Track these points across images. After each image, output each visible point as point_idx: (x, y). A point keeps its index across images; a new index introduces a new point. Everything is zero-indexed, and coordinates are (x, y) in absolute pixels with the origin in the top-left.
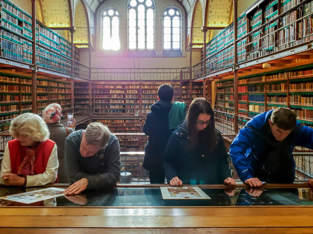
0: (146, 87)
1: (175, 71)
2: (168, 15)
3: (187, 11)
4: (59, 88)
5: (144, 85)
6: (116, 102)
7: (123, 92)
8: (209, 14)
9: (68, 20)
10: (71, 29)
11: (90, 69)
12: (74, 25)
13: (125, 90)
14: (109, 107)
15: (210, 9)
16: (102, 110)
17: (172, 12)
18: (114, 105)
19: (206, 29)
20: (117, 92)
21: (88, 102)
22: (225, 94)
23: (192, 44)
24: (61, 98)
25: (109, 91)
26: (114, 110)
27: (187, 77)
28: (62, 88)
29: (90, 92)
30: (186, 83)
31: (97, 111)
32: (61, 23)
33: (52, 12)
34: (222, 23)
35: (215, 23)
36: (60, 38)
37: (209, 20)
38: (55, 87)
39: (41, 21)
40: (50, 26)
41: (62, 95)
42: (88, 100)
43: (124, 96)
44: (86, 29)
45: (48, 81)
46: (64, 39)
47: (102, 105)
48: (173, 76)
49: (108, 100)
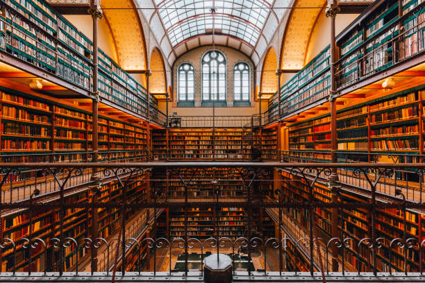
0: (219, 134)
1: (246, 118)
2: (238, 70)
3: (256, 64)
4: (136, 133)
5: (217, 132)
6: (191, 148)
7: (197, 139)
8: (284, 57)
9: (144, 63)
10: (147, 73)
11: (167, 117)
12: (149, 69)
13: (199, 137)
14: (184, 152)
15: (285, 51)
16: (177, 155)
17: (241, 67)
18: (188, 150)
19: (280, 72)
20: (192, 138)
21: (165, 148)
22: (299, 137)
23: (261, 94)
24: (138, 143)
25: (184, 138)
26: (189, 155)
27: (256, 124)
28: (139, 133)
29: (167, 139)
30: (255, 129)
31: (173, 156)
32: (137, 66)
33: (127, 55)
34: (297, 65)
35: (289, 65)
36: (137, 84)
37: (284, 62)
38: (132, 131)
39: (117, 62)
40: (126, 68)
41: (140, 139)
42: (165, 146)
43: (198, 143)
44: (163, 72)
45: (124, 124)
46: (141, 86)
47: (178, 151)
48: (244, 124)
49: (184, 146)
